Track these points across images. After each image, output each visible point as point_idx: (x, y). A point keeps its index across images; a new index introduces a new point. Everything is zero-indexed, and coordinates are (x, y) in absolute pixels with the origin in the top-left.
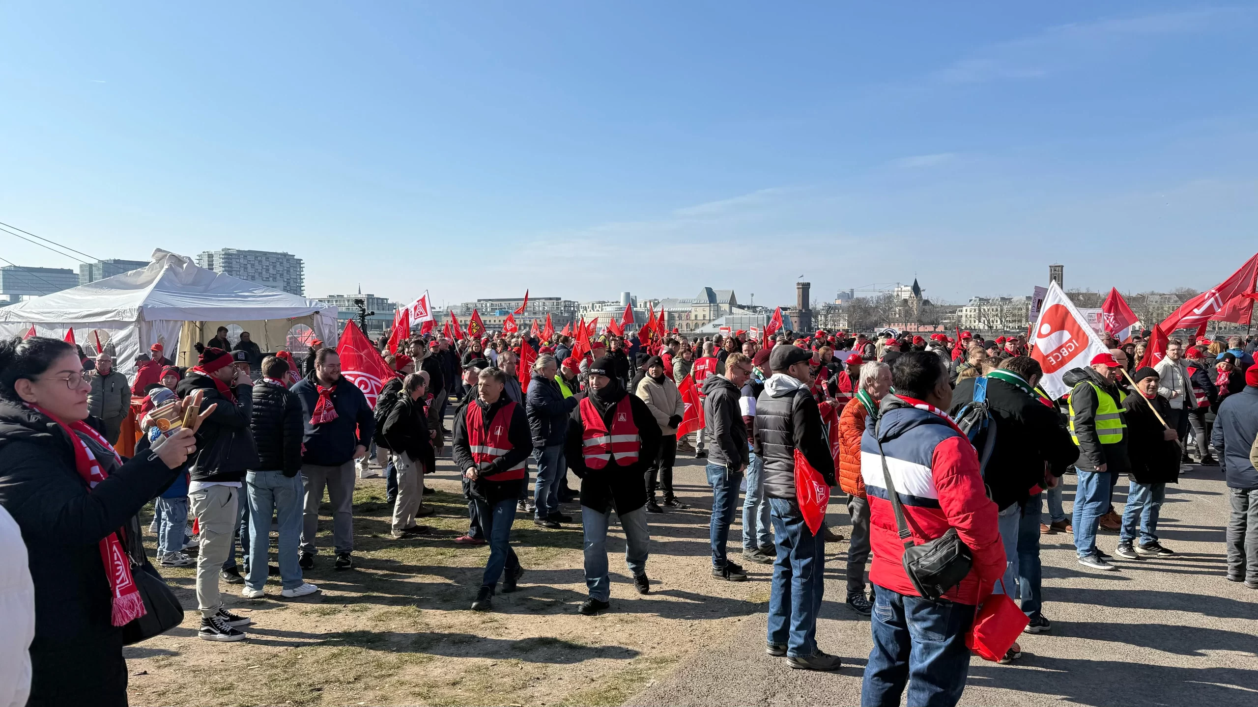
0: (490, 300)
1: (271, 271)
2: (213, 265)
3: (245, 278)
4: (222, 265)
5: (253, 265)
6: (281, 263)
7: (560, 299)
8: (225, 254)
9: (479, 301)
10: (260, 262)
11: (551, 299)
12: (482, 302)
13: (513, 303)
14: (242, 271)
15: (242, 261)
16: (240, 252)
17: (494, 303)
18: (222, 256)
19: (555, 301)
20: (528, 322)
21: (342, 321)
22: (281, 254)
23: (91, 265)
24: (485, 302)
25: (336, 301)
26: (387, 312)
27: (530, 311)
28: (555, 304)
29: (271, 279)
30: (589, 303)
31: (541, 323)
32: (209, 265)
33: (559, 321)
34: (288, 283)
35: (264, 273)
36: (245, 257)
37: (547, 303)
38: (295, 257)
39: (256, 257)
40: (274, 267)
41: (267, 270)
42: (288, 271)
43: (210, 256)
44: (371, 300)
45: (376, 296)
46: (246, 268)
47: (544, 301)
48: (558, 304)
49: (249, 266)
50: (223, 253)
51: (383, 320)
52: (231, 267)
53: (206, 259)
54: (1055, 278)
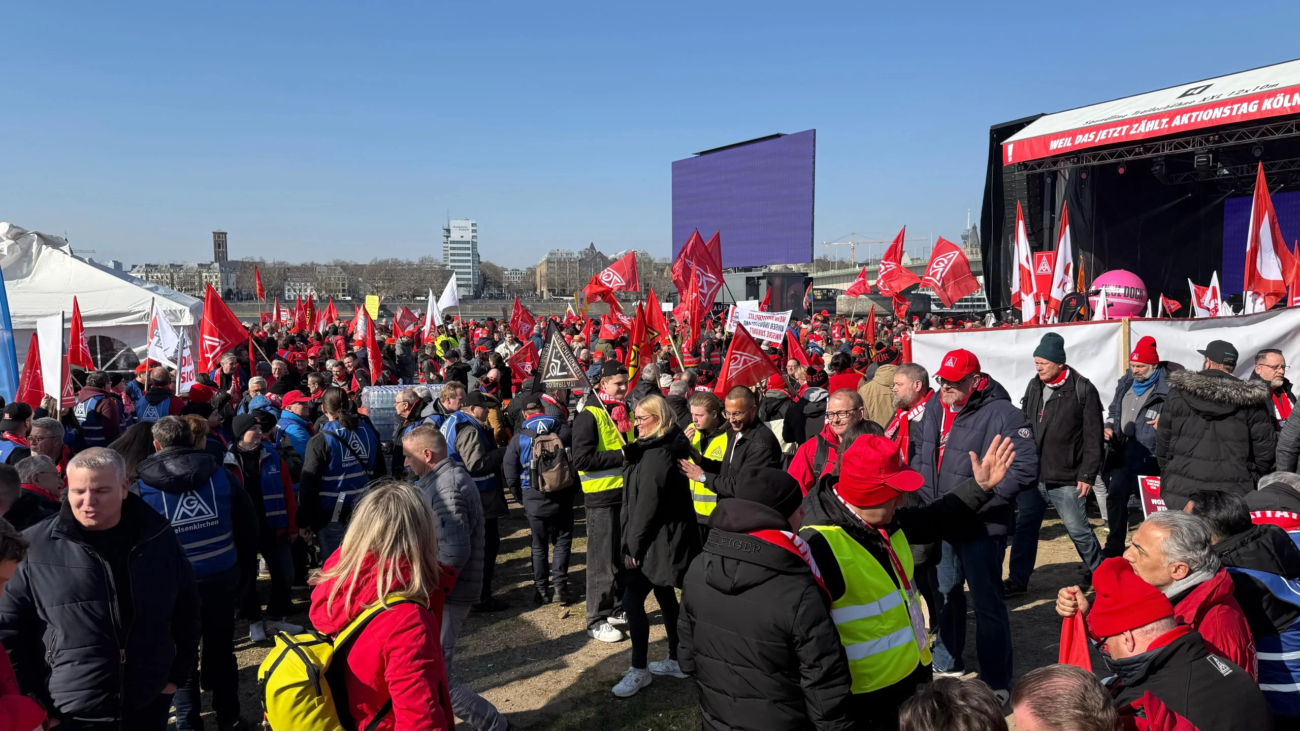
54: (219, 244)
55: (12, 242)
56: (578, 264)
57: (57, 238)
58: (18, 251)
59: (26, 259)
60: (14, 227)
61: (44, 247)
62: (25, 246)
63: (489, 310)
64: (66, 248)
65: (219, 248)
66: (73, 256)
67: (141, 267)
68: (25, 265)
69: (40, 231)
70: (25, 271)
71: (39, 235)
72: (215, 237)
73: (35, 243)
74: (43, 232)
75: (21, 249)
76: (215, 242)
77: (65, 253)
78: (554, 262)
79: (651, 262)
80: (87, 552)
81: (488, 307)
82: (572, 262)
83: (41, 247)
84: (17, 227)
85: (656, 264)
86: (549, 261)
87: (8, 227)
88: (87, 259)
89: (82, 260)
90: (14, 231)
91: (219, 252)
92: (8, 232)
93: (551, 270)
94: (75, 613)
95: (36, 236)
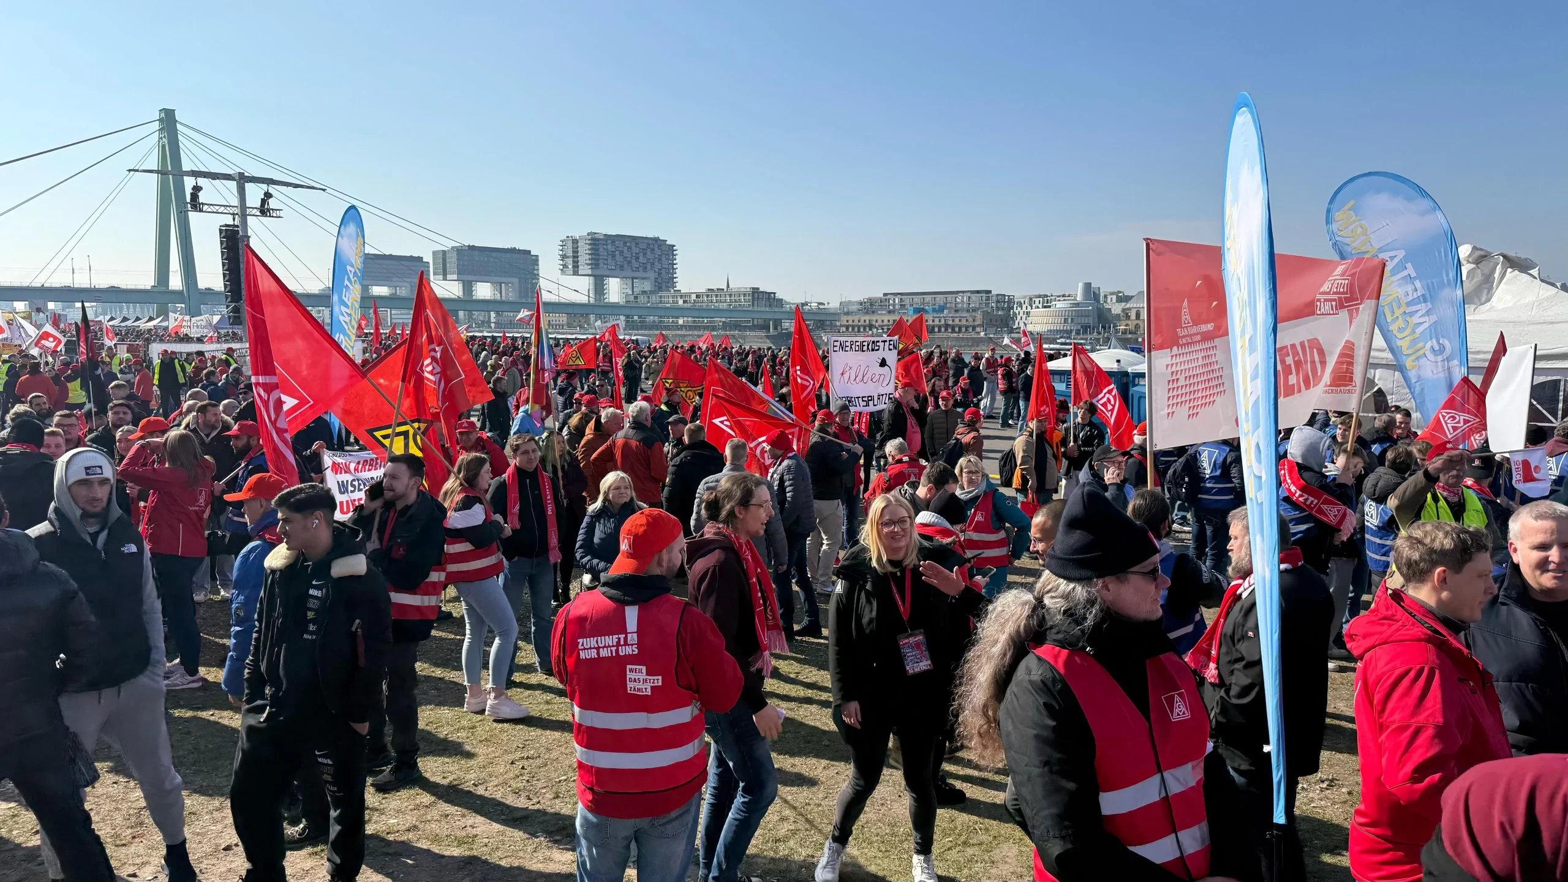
0: (899, 294)
1: (642, 259)
2: (578, 252)
3: (613, 267)
4: (588, 252)
5: (622, 252)
6: (653, 250)
7: (990, 292)
8: (592, 239)
9: (885, 295)
10: (629, 248)
11: (978, 292)
12: (889, 297)
13: (928, 298)
14: (610, 260)
15: (609, 247)
16: (607, 237)
17: (903, 297)
18: (588, 242)
19: (984, 295)
20: (950, 322)
21: (724, 320)
22: (651, 239)
23: (444, 252)
24: (892, 297)
25: (716, 296)
26: (776, 310)
27: (951, 308)
28: (984, 299)
29: (641, 269)
30: (1025, 297)
31: (967, 323)
32: (573, 252)
33: (991, 320)
34: (660, 274)
35: (634, 261)
36: (613, 242)
37: (974, 297)
38: (668, 243)
39: (625, 243)
40: (645, 254)
41: (637, 258)
42: (660, 260)
43: (575, 242)
44: (756, 295)
45: (761, 290)
46: (614, 256)
47: (969, 294)
48: (988, 299)
49: (617, 253)
50: (590, 237)
51: (770, 320)
52: (599, 255)
53: (570, 244)
55: (1473, 266)
57: (1526, 259)
58: (1479, 277)
59: (1487, 286)
60: (1477, 249)
61: (1509, 270)
62: (1487, 271)
64: (1534, 272)
66: (1542, 281)
68: (1485, 291)
69: (1506, 252)
70: (1483, 300)
71: (1504, 256)
73: (1499, 267)
74: (1511, 254)
75: (1482, 274)
77: (1535, 278)
80: (1538, 626)
83: (1506, 271)
84: (1481, 250)
87: (1470, 250)
88: (1558, 285)
89: (1553, 285)
90: (1478, 253)
92: (1470, 256)
94: (1524, 696)
95: (1501, 258)
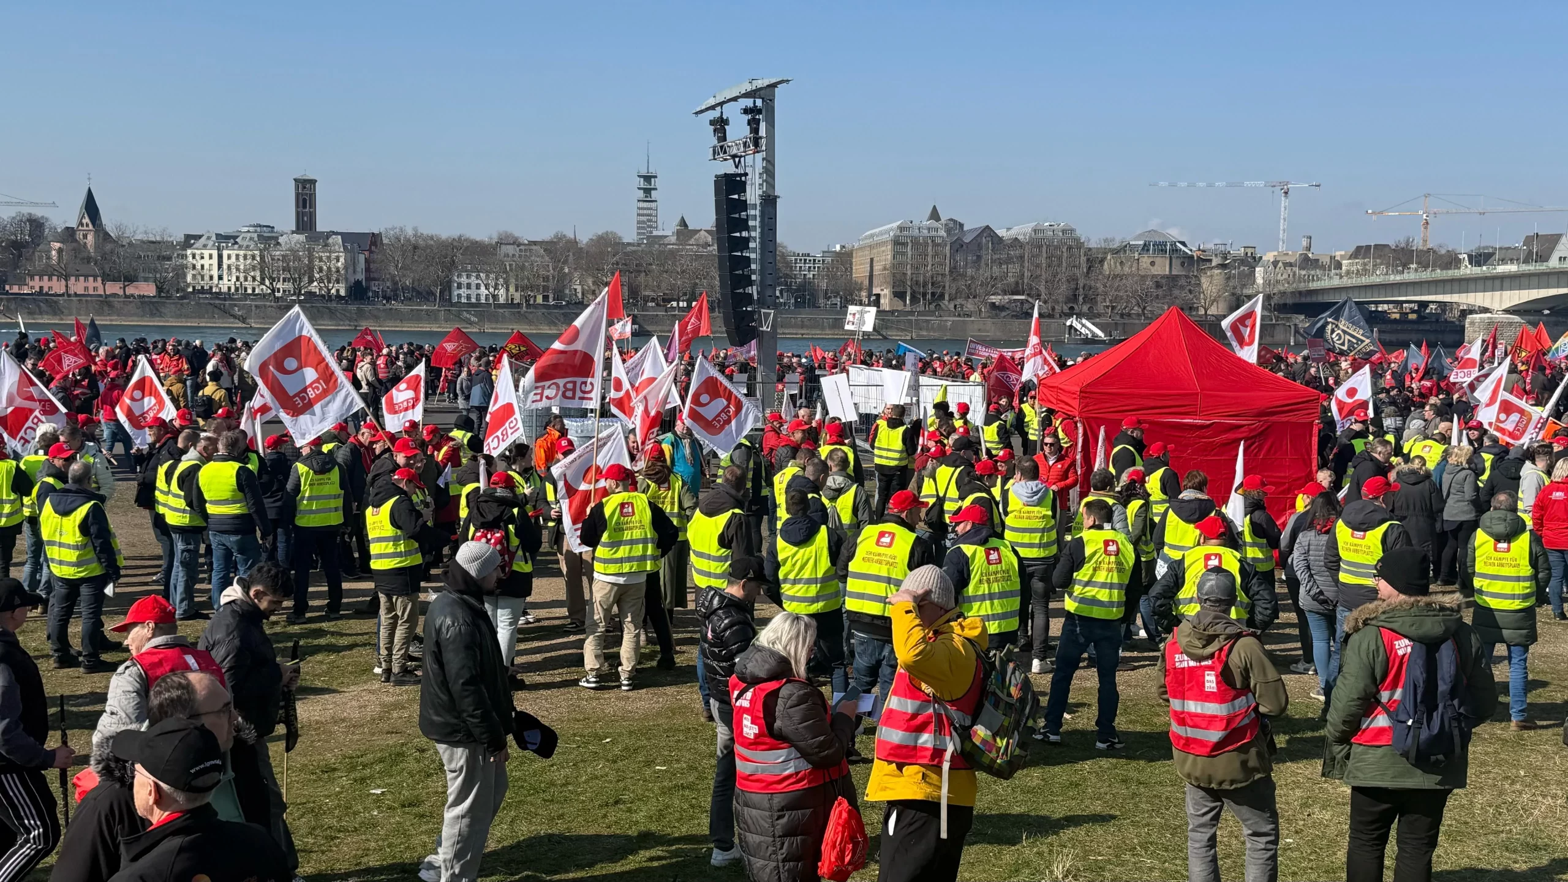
54: (304, 201)
56: (948, 248)
63: (808, 327)
65: (304, 207)
67: (209, 238)
72: (297, 188)
76: (297, 195)
78: (905, 244)
79: (1079, 245)
81: (807, 323)
82: (938, 245)
85: (1090, 249)
86: (897, 242)
91: (304, 214)
93: (899, 257)
